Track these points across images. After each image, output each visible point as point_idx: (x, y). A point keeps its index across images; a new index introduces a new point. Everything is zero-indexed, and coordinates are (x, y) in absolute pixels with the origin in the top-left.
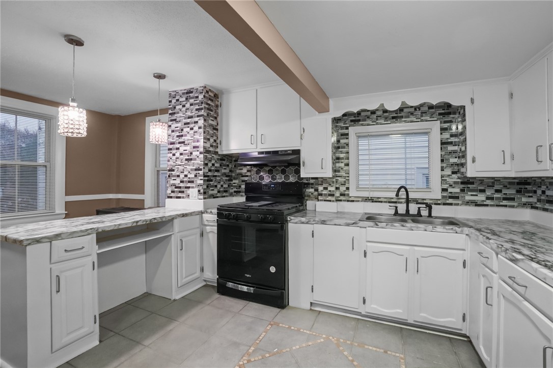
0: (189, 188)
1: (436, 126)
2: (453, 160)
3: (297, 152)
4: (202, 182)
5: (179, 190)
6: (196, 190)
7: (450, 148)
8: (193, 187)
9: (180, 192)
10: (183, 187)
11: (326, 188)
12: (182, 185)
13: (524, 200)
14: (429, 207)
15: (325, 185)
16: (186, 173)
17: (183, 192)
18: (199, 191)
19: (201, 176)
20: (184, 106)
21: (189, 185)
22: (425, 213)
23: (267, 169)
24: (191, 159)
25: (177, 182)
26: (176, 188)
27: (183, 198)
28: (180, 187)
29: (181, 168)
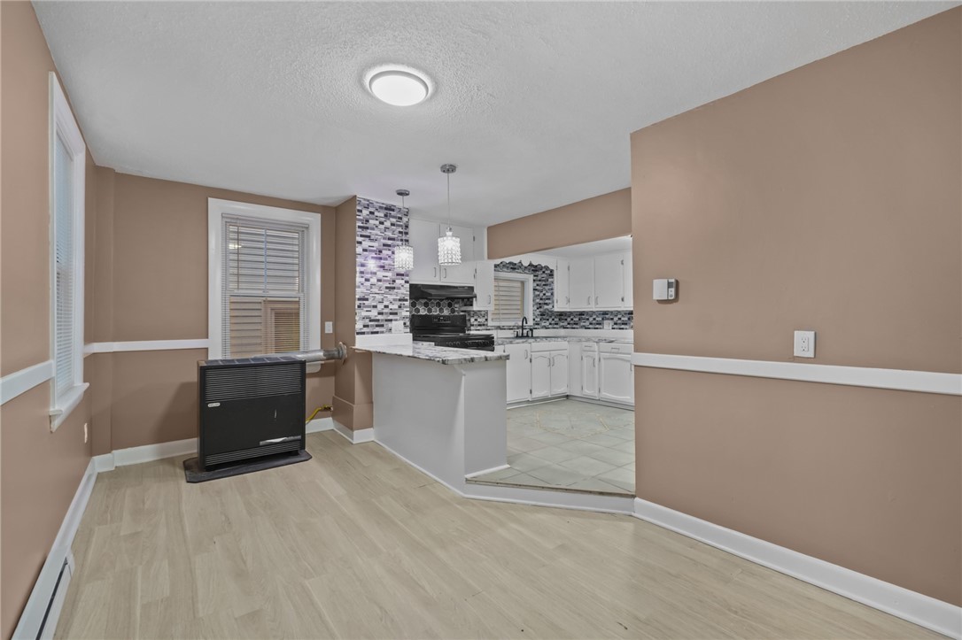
0: (391, 320)
1: (531, 277)
2: (538, 301)
3: (471, 288)
4: (408, 314)
5: (376, 323)
6: (402, 322)
7: (537, 293)
8: (396, 320)
9: (377, 326)
10: (382, 320)
11: (476, 320)
12: (380, 317)
13: (562, 324)
14: (531, 330)
15: (476, 317)
16: (386, 303)
17: (382, 326)
18: (405, 324)
19: (406, 307)
20: (382, 223)
21: (391, 317)
22: (530, 335)
23: (423, 301)
24: (394, 288)
25: (374, 313)
26: (370, 321)
27: (382, 332)
28: (378, 320)
29: (379, 297)
